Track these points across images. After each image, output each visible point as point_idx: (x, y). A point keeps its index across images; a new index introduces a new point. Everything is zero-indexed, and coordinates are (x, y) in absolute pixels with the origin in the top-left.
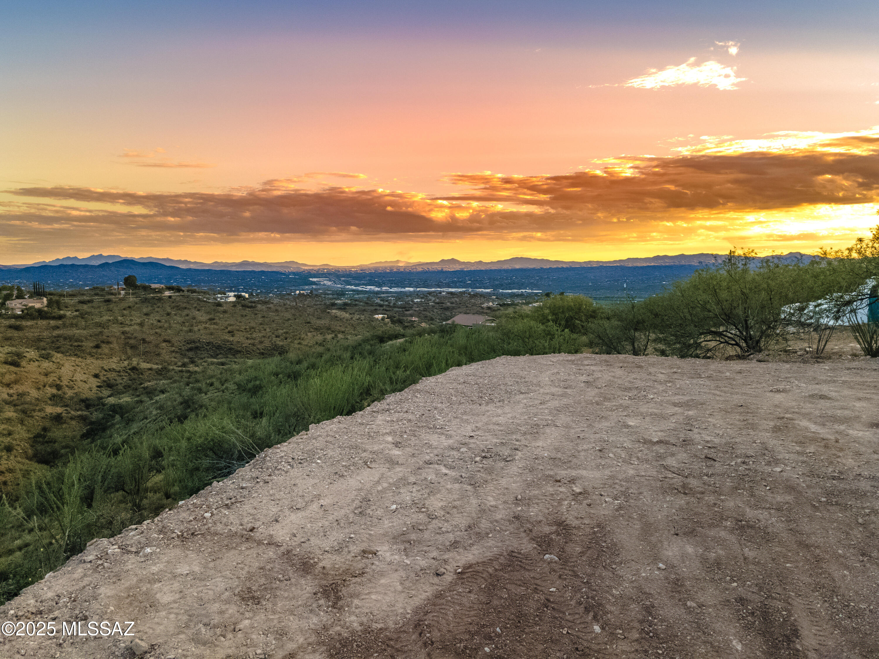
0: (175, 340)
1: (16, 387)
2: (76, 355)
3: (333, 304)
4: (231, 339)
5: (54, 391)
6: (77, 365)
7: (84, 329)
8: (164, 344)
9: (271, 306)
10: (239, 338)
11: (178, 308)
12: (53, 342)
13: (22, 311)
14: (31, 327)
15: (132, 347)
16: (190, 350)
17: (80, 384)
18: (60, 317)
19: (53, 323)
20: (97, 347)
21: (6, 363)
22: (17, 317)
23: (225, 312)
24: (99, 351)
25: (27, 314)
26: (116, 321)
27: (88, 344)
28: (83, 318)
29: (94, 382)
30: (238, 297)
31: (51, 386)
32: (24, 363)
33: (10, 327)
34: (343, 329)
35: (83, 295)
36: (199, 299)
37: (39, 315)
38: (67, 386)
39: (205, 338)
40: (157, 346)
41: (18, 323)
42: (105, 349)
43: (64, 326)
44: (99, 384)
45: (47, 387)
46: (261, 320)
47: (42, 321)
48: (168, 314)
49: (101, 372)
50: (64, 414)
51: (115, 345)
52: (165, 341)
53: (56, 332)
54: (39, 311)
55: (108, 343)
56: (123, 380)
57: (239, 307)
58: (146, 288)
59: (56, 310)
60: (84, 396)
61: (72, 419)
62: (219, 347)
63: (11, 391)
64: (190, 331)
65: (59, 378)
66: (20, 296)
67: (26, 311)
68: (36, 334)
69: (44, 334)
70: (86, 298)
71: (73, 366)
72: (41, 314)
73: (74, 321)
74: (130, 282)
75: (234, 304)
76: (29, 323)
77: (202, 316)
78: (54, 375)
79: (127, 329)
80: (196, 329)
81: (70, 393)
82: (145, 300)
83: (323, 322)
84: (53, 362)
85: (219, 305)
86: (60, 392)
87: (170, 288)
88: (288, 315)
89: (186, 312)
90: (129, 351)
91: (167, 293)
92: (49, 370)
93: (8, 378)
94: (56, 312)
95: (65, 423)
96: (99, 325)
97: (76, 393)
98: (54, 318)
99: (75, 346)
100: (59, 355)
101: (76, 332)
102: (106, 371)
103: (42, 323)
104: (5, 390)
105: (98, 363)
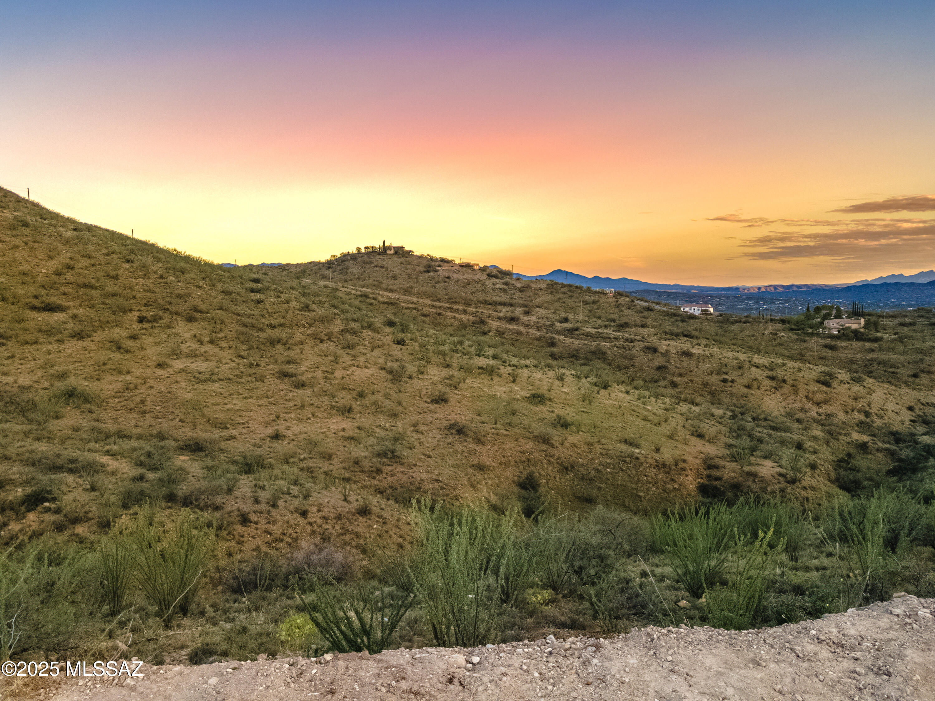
1: (825, 407)
2: (890, 382)
5: (862, 417)
6: (890, 394)
7: (902, 355)
12: (866, 366)
13: (839, 331)
14: (846, 348)
17: (891, 414)
18: (877, 340)
19: (868, 345)
20: (915, 376)
21: (818, 381)
22: (832, 337)
24: (917, 380)
25: (843, 334)
27: (905, 372)
28: (902, 342)
29: (907, 416)
31: (859, 412)
32: (835, 384)
33: (826, 346)
35: (905, 316)
37: (855, 336)
38: (876, 414)
41: (833, 343)
42: (925, 379)
43: (880, 349)
44: (913, 418)
45: (855, 412)
47: (857, 342)
49: (916, 404)
50: (870, 444)
53: (871, 356)
54: (856, 332)
55: (929, 372)
59: (873, 332)
60: (894, 429)
61: (878, 450)
63: (820, 410)
65: (869, 405)
66: (838, 316)
67: (842, 332)
68: (850, 356)
69: (858, 356)
70: (908, 320)
71: (885, 394)
72: (857, 335)
73: (892, 345)
76: (844, 344)
78: (864, 400)
81: (878, 422)
84: (864, 387)
86: (868, 420)
92: (859, 395)
93: (819, 397)
94: (873, 334)
95: (870, 453)
96: (920, 351)
97: (885, 424)
98: (869, 340)
99: (890, 372)
100: (871, 380)
101: (893, 357)
102: (923, 404)
103: (857, 344)
104: (815, 408)
105: (914, 394)
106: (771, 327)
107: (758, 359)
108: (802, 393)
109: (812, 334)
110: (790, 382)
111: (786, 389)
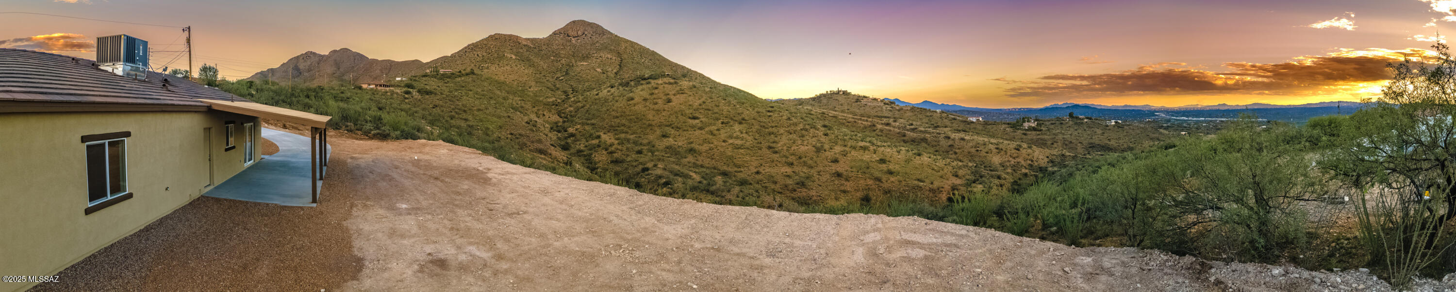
0: (1084, 142)
1: (1017, 159)
2: (1043, 147)
3: (1162, 126)
4: (1109, 143)
5: (1030, 162)
6: (1041, 152)
7: (1048, 136)
8: (1079, 144)
9: (1131, 127)
10: (1113, 143)
11: (1089, 127)
12: (1034, 141)
15: (1066, 145)
16: (1090, 147)
17: (1041, 160)
18: (1041, 130)
19: (1038, 132)
20: (1052, 144)
21: (1015, 149)
22: (1025, 130)
23: (1110, 129)
24: (1052, 146)
26: (1061, 133)
27: (1049, 143)
28: (1049, 131)
29: (1046, 160)
30: (1116, 122)
31: (1029, 160)
32: (1022, 150)
33: (1021, 134)
34: (1164, 139)
35: (1051, 121)
36: (1099, 123)
38: (1034, 161)
39: (1097, 142)
40: (1076, 145)
41: (1025, 132)
42: (1055, 145)
43: (1042, 134)
44: (1048, 161)
46: (1125, 134)
48: (1085, 130)
49: (1050, 156)
51: (1059, 144)
52: (1080, 143)
53: (1038, 137)
54: (1033, 127)
55: (1057, 142)
56: (1058, 160)
57: (1116, 127)
58: (1077, 118)
59: (1039, 128)
60: (1041, 166)
62: (1103, 147)
63: (1015, 161)
64: (1091, 138)
65: (1033, 157)
66: (1028, 121)
67: (1029, 128)
68: (1030, 137)
69: (1033, 137)
70: (1054, 122)
71: (1039, 152)
72: (1034, 129)
73: (1046, 132)
74: (1071, 115)
75: (1114, 126)
76: (1028, 133)
77: (1099, 131)
78: (1032, 155)
79: (1065, 137)
80: (1094, 137)
81: (1036, 164)
82: (1076, 124)
83: (1155, 135)
84: (1033, 150)
85: (1107, 126)
86: (1032, 163)
87: (1087, 118)
88: (1138, 132)
89: (1093, 129)
90: (1065, 147)
91: (1086, 120)
92: (1030, 153)
93: (1015, 155)
96: (1054, 134)
97: (1038, 164)
98: (1038, 131)
99: (1043, 143)
100: (1036, 147)
101: (1045, 137)
102: (1052, 155)
103: (1034, 133)
104: (1013, 160)
105: (1049, 151)
106: (1003, 126)
107: (993, 141)
108: (1009, 154)
109: (1018, 129)
110: (1004, 150)
111: (1003, 153)
